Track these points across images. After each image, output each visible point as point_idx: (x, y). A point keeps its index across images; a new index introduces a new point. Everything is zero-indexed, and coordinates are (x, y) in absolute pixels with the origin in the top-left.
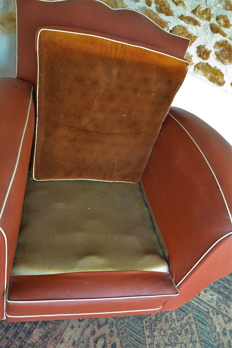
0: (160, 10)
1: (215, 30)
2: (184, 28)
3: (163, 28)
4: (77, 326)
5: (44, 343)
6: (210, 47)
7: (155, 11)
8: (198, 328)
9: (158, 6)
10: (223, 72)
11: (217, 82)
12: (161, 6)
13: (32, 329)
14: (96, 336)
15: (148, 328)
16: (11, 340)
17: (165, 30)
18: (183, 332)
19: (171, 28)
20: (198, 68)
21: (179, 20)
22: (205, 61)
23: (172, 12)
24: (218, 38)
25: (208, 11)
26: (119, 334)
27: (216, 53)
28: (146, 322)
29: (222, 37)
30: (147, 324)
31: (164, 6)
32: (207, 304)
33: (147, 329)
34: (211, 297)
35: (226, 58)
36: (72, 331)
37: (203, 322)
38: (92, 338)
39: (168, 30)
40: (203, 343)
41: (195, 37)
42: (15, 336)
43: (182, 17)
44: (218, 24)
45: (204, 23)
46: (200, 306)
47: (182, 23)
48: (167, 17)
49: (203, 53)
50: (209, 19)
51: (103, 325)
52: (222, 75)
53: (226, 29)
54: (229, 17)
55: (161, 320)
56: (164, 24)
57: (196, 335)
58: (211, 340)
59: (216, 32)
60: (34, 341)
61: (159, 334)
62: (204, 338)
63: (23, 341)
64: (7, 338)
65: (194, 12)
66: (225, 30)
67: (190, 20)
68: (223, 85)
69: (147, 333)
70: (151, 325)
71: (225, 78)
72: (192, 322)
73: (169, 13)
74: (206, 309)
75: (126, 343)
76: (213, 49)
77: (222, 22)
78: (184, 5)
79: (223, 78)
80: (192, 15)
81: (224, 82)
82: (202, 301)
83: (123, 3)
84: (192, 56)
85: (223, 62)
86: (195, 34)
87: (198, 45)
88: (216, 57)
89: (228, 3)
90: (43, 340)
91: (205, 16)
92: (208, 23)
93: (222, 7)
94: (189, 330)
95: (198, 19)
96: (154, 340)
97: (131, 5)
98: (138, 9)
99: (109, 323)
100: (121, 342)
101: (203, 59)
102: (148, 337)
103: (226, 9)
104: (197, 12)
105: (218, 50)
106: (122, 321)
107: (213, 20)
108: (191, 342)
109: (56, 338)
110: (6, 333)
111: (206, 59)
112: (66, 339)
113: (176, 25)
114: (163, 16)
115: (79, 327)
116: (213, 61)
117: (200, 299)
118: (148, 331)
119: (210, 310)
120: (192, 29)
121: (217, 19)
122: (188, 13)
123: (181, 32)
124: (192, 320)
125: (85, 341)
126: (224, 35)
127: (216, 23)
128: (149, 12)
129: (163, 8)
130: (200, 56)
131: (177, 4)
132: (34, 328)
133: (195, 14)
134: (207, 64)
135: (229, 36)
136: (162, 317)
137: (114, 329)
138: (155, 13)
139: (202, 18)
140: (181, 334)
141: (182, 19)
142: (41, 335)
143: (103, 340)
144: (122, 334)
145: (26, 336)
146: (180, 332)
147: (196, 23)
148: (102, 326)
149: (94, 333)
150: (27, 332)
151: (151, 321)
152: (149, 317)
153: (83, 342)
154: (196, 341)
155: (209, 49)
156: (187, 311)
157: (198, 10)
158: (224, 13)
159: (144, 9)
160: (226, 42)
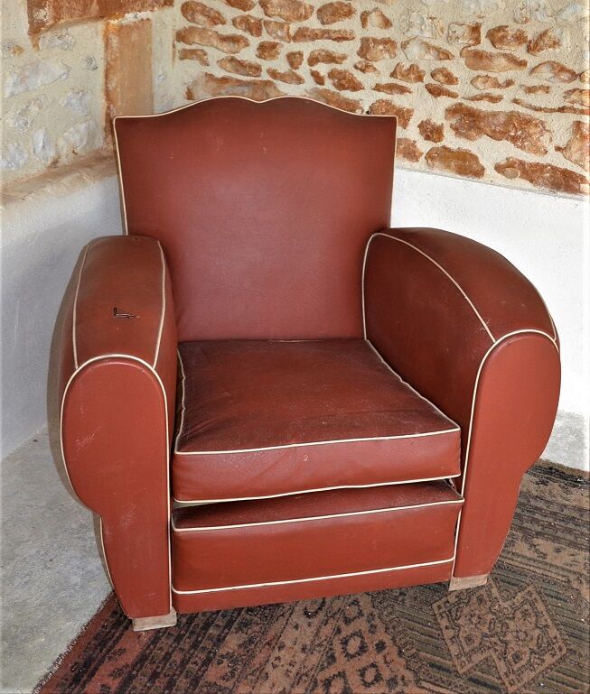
0: (341, 87)
1: (435, 92)
2: (388, 103)
3: (354, 111)
4: (305, 625)
5: (248, 651)
6: (439, 119)
7: (333, 89)
8: (550, 606)
9: (336, 81)
10: (474, 152)
11: (470, 172)
12: (339, 80)
13: (223, 635)
14: (344, 634)
15: (444, 615)
16: (189, 652)
17: (358, 113)
18: (519, 615)
19: (366, 109)
20: (433, 159)
21: (375, 92)
22: (439, 145)
23: (360, 84)
24: (446, 102)
25: (415, 68)
26: (387, 629)
27: (451, 126)
28: (439, 607)
29: (450, 99)
30: (441, 611)
31: (344, 78)
32: (563, 569)
33: (443, 617)
34: (572, 557)
35: (470, 128)
36: (297, 632)
37: (559, 596)
38: (336, 638)
39: (363, 111)
40: (562, 627)
41: (410, 112)
42: (195, 646)
43: (378, 88)
44: (437, 83)
45: (415, 87)
46: (549, 574)
47: (382, 96)
48: (354, 93)
49: (432, 132)
50: (420, 78)
51: (355, 618)
52: (475, 158)
53: (453, 86)
54: (449, 69)
55: (469, 601)
56: (353, 105)
57: (546, 617)
58: (580, 621)
59: (439, 95)
60: (231, 651)
61: (468, 622)
62: (564, 619)
63: (210, 652)
64: (182, 650)
65: (393, 75)
66: (451, 88)
67: (391, 88)
68: (483, 175)
69: (444, 623)
70: (450, 611)
71: (483, 162)
72: (535, 599)
73: (356, 87)
74: (563, 576)
75: (404, 640)
76: (444, 122)
77: (441, 78)
78: (375, 69)
79: (478, 163)
80: (393, 81)
81: (483, 169)
82: (551, 565)
83: (279, 91)
84: (415, 142)
85: (468, 137)
86: (407, 106)
87: (420, 122)
88: (454, 132)
89: (439, 52)
90: (245, 648)
91: (413, 76)
92: (420, 85)
93: (432, 58)
94: (531, 611)
95: (403, 84)
96: (459, 631)
97: (293, 90)
98: (304, 93)
99: (366, 615)
100: (393, 639)
101: (435, 142)
102: (447, 627)
103: (441, 59)
104: (398, 74)
105: (454, 121)
106: (390, 609)
107: (427, 79)
108: (537, 627)
109: (269, 644)
110: (179, 643)
111: (440, 139)
112: (288, 643)
113: (373, 100)
114: (348, 94)
115: (309, 625)
116: (451, 141)
117: (546, 564)
118: (445, 619)
119: (572, 577)
120: (399, 100)
121: (433, 75)
122: (386, 80)
123: (384, 110)
124: (535, 595)
125: (325, 643)
126: (453, 96)
127: (433, 82)
128: (325, 94)
129: (343, 82)
130: (427, 138)
131: (363, 71)
132: (227, 634)
133: (396, 77)
134: (444, 147)
135: (461, 94)
136: (470, 597)
137: (377, 621)
138: (333, 93)
139: (408, 80)
140: (514, 618)
141: (379, 91)
142: (241, 642)
143: (358, 640)
144: (394, 628)
145: (214, 645)
146: (511, 616)
147: (403, 90)
148: (353, 620)
149: (339, 631)
150: (215, 640)
151: (448, 605)
152: (444, 600)
153: (320, 645)
154: (547, 626)
155: (439, 123)
156: (522, 584)
157: (398, 70)
158: (440, 64)
159: (316, 91)
160: (460, 104)
